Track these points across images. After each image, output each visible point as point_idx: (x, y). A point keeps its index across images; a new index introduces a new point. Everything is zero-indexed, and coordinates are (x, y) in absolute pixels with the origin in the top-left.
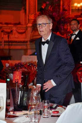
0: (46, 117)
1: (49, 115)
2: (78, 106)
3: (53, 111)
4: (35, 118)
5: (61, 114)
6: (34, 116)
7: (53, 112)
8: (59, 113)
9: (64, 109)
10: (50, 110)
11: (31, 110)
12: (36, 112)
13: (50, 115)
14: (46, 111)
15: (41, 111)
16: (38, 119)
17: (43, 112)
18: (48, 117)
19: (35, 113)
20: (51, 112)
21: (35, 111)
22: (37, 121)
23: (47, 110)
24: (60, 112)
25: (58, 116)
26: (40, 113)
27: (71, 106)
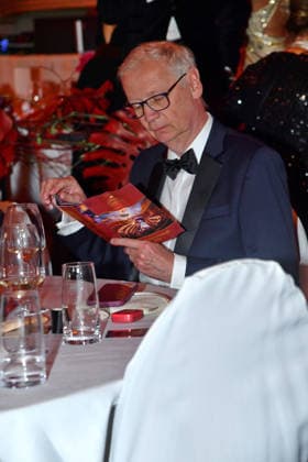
0: (84, 338)
1: (97, 332)
2: (234, 277)
3: (113, 310)
4: (30, 347)
5: (153, 321)
6: (27, 340)
7: (116, 317)
8: (145, 319)
9: (164, 299)
10: (101, 307)
11: (11, 315)
12: (34, 321)
13: (102, 331)
14: (81, 316)
15: (55, 315)
16: (47, 352)
17: (69, 319)
18: (91, 341)
19: (30, 329)
20: (103, 315)
21: (29, 318)
22: (40, 359)
23: (85, 311)
24: (146, 312)
25: (141, 333)
26: (50, 324)
27: (200, 278)
